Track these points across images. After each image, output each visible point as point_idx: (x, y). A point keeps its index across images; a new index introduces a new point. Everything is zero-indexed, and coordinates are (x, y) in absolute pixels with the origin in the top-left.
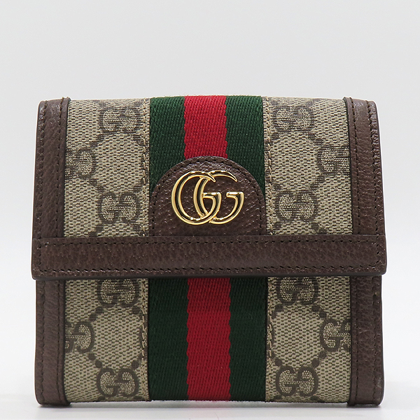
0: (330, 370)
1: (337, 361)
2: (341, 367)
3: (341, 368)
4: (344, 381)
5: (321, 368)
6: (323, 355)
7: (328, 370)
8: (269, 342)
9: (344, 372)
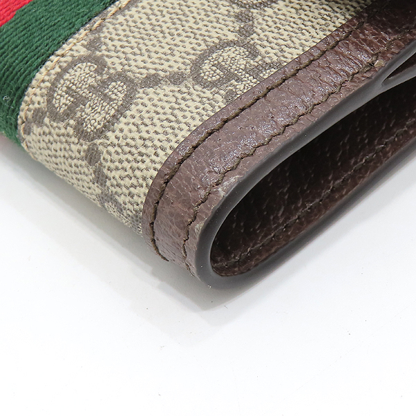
0: (163, 108)
1: (189, 103)
2: (188, 114)
3: (184, 117)
4: (168, 140)
5: (151, 95)
6: (176, 79)
7: (159, 104)
8: (112, 9)
9: (183, 126)
